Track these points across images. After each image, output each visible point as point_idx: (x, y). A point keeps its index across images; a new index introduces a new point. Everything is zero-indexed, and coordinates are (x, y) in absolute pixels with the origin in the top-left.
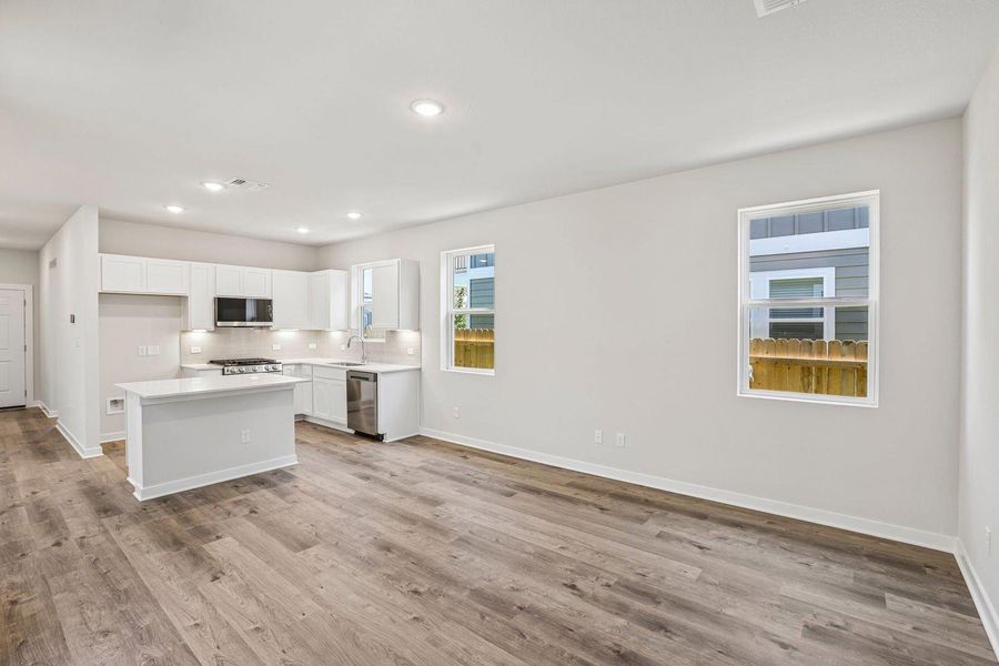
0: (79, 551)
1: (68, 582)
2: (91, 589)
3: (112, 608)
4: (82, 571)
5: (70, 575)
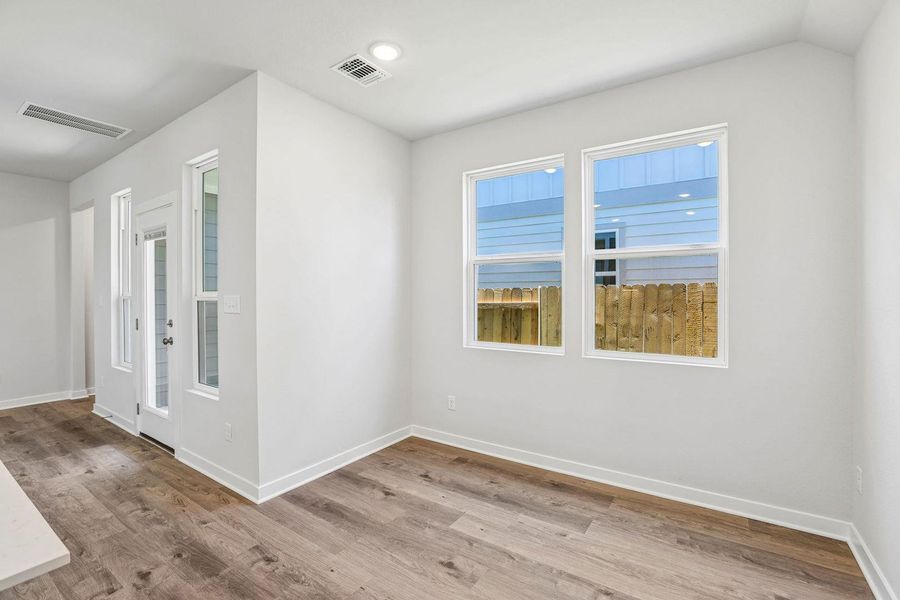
0: (108, 565)
1: (106, 527)
2: (78, 523)
3: (57, 509)
4: (94, 540)
5: (105, 535)
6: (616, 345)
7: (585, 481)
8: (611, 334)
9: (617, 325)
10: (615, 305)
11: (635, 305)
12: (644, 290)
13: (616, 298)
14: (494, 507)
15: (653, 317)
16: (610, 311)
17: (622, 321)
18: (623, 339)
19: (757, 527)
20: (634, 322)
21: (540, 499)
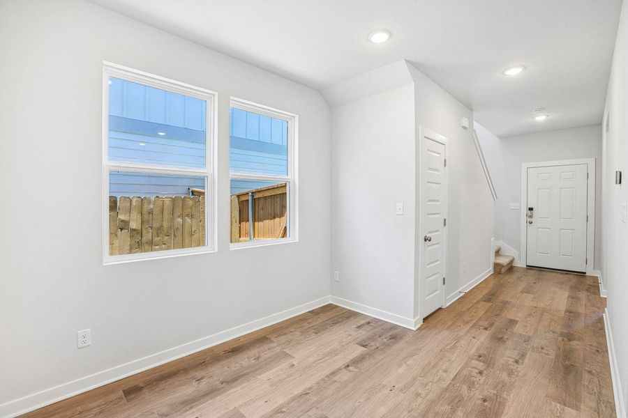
6: (151, 245)
7: (239, 339)
8: (147, 236)
9: (152, 228)
10: (151, 212)
11: (166, 212)
12: (174, 201)
13: (152, 206)
14: (239, 388)
15: (180, 220)
16: (146, 217)
17: (156, 225)
18: (156, 239)
19: (315, 313)
20: (166, 224)
21: (245, 363)
